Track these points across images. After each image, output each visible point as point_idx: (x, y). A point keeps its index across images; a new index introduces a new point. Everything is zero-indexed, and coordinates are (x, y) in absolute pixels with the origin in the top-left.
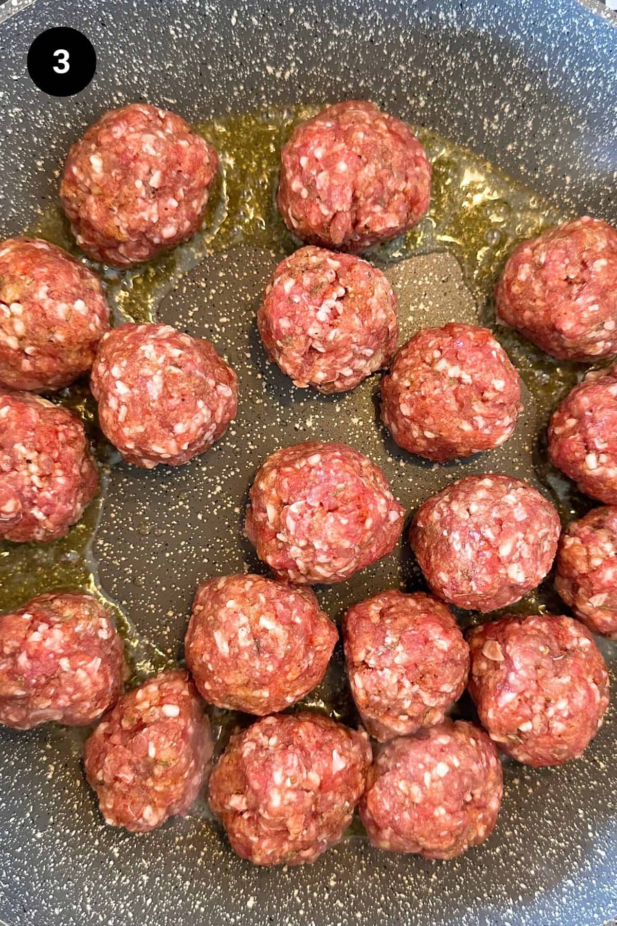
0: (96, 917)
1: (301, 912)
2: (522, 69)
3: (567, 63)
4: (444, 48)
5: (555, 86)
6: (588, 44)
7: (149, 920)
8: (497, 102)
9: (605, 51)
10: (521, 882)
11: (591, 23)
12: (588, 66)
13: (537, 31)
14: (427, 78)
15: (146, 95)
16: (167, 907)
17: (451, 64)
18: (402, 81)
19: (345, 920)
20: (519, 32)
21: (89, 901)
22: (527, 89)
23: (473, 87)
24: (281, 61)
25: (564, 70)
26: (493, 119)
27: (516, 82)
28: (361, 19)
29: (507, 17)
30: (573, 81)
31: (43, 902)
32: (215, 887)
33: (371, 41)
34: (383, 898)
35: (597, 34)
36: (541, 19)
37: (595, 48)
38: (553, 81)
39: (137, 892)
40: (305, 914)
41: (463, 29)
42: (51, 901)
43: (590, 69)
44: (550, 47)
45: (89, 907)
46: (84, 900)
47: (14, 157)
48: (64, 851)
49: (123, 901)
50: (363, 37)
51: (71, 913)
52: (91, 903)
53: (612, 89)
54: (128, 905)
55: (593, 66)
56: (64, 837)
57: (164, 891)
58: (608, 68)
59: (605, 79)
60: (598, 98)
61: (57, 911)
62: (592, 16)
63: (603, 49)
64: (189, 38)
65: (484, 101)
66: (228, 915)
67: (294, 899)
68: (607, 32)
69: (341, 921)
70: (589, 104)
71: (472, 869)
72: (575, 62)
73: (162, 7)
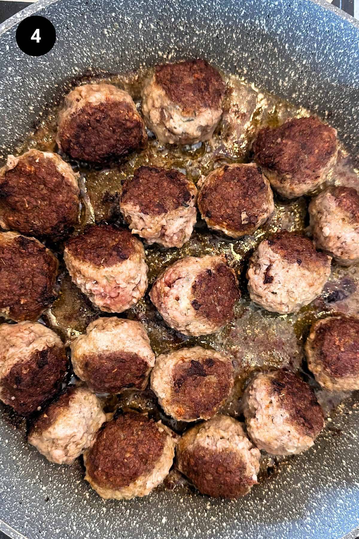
0: (79, 533)
1: (192, 524)
2: (301, 52)
3: (327, 48)
4: (258, 40)
5: (320, 61)
6: (339, 37)
7: (109, 533)
8: (287, 70)
9: (349, 41)
10: (313, 502)
11: (342, 25)
12: (339, 49)
13: (311, 30)
14: (248, 57)
15: (90, 69)
16: (118, 525)
17: (261, 50)
18: (234, 59)
19: (217, 528)
20: (300, 31)
21: (74, 524)
22: (304, 63)
23: (274, 62)
24: (166, 49)
25: (325, 52)
26: (284, 80)
27: (297, 59)
28: (212, 24)
29: (294, 22)
30: (330, 58)
31: (49, 526)
32: (143, 512)
33: (217, 37)
34: (237, 514)
35: (345, 32)
36: (313, 23)
37: (344, 39)
38: (319, 58)
39: (100, 517)
40: (194, 525)
41: (269, 29)
42: (54, 526)
43: (340, 51)
44: (318, 39)
45: (75, 528)
46: (72, 524)
47: (17, 105)
48: (58, 497)
49: (93, 523)
50: (213, 35)
51: (65, 532)
52: (76, 525)
53: (352, 62)
54: (96, 525)
55: (342, 49)
56: (58, 489)
57: (115, 516)
58: (350, 50)
59: (348, 57)
60: (344, 67)
61: (58, 531)
62: (343, 21)
63: (348, 39)
64: (115, 36)
65: (280, 70)
66: (152, 528)
67: (188, 517)
68: (351, 30)
69: (215, 528)
70: (339, 71)
71: (285, 496)
72: (332, 47)
73: (101, 18)
